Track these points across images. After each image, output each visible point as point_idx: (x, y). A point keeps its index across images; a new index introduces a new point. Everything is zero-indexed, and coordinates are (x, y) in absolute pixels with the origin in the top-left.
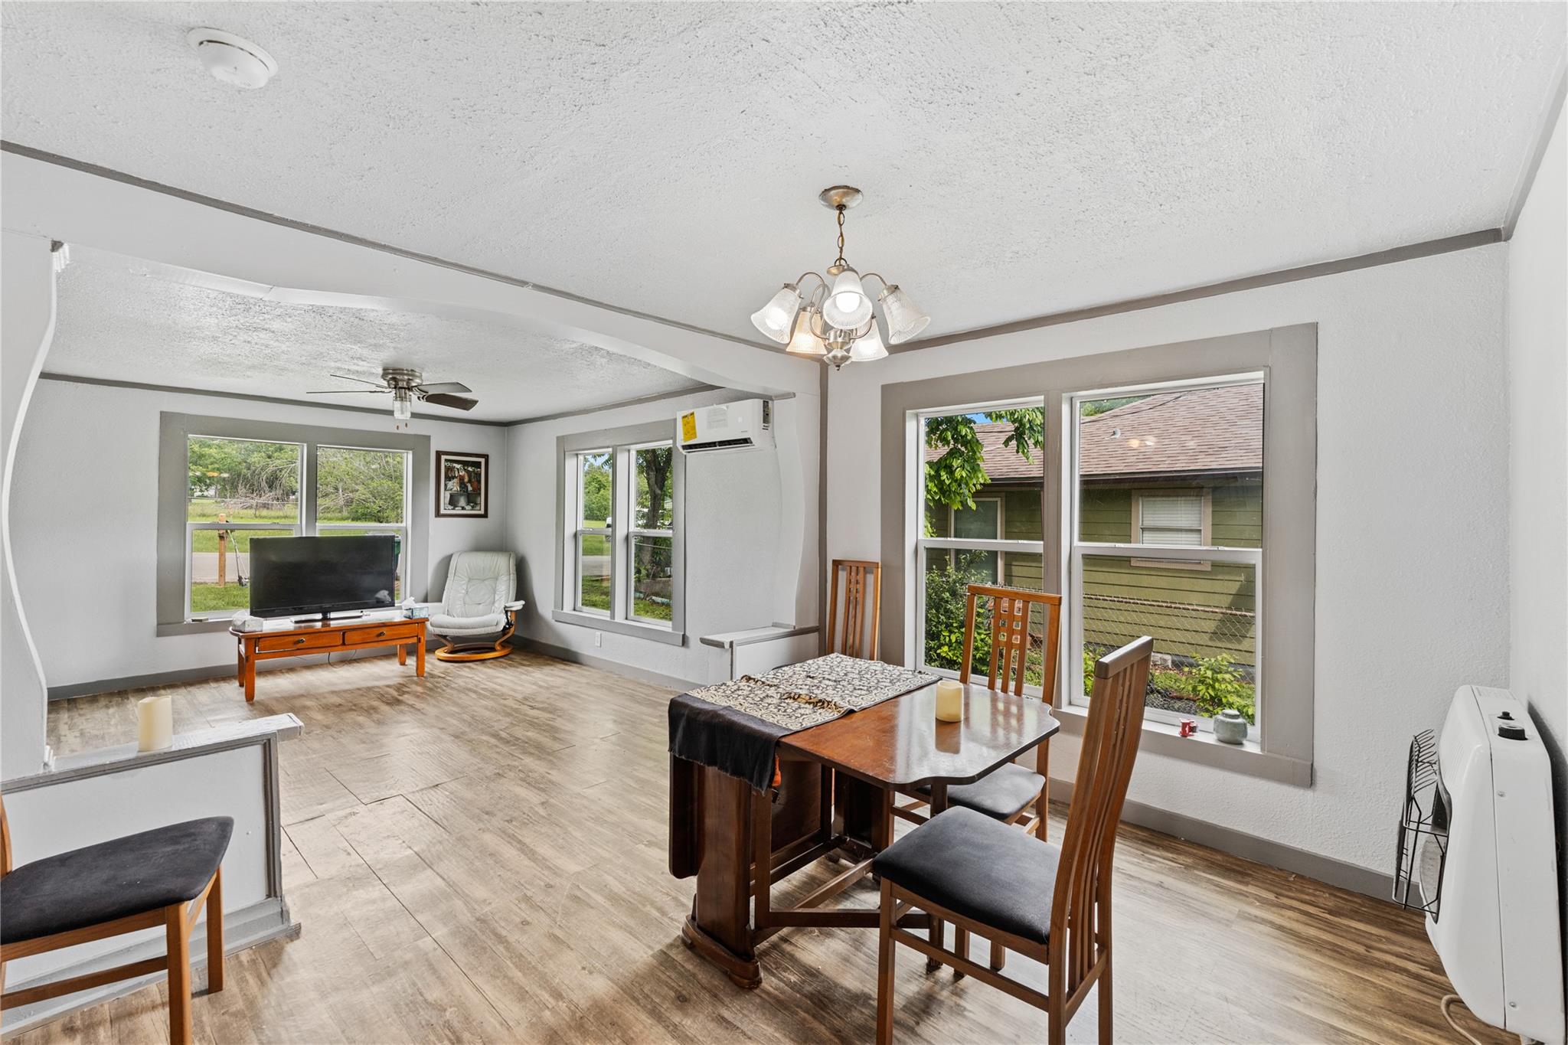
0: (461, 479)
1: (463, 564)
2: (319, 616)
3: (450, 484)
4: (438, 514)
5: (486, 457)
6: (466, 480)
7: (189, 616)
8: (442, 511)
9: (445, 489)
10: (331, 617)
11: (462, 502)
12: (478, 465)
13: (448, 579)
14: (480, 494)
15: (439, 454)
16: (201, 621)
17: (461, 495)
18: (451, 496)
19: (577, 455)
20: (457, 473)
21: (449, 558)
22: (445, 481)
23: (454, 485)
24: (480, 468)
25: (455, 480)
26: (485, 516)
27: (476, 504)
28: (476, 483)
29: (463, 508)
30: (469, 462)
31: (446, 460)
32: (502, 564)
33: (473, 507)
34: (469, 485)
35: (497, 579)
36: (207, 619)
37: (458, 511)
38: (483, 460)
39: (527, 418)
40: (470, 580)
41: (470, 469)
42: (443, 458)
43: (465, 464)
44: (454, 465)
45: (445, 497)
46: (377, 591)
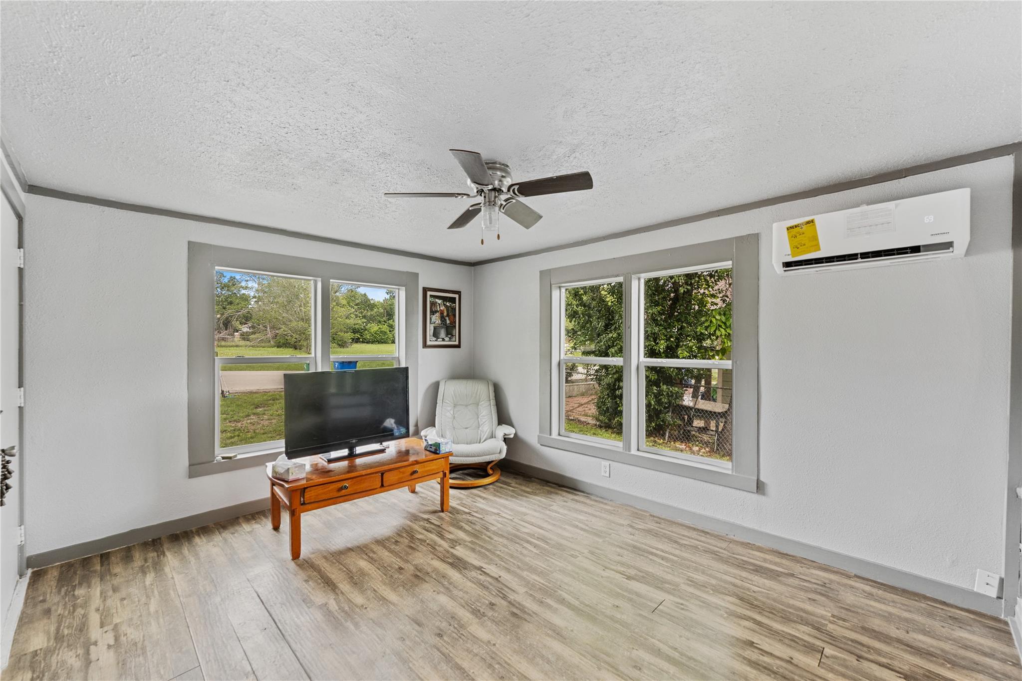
0: (442, 313)
1: (449, 390)
2: (345, 452)
3: (434, 317)
4: (425, 345)
5: (459, 293)
6: (445, 314)
7: (220, 453)
8: (429, 343)
9: (430, 323)
10: (358, 452)
11: (443, 333)
12: (453, 300)
13: (438, 405)
14: (455, 326)
15: (425, 290)
16: (230, 458)
17: (442, 327)
18: (435, 328)
19: (560, 287)
20: (438, 307)
21: (436, 386)
22: (430, 315)
23: (436, 319)
24: (455, 303)
25: (438, 314)
26: (458, 346)
27: (452, 336)
28: (452, 317)
29: (443, 340)
30: (447, 297)
31: (431, 296)
32: (483, 391)
33: (450, 338)
34: (447, 318)
35: (478, 405)
36: (235, 456)
37: (440, 343)
38: (457, 296)
39: (502, 256)
40: (455, 406)
41: (448, 304)
42: (429, 293)
43: (444, 299)
44: (437, 300)
45: (430, 329)
46: (383, 421)
